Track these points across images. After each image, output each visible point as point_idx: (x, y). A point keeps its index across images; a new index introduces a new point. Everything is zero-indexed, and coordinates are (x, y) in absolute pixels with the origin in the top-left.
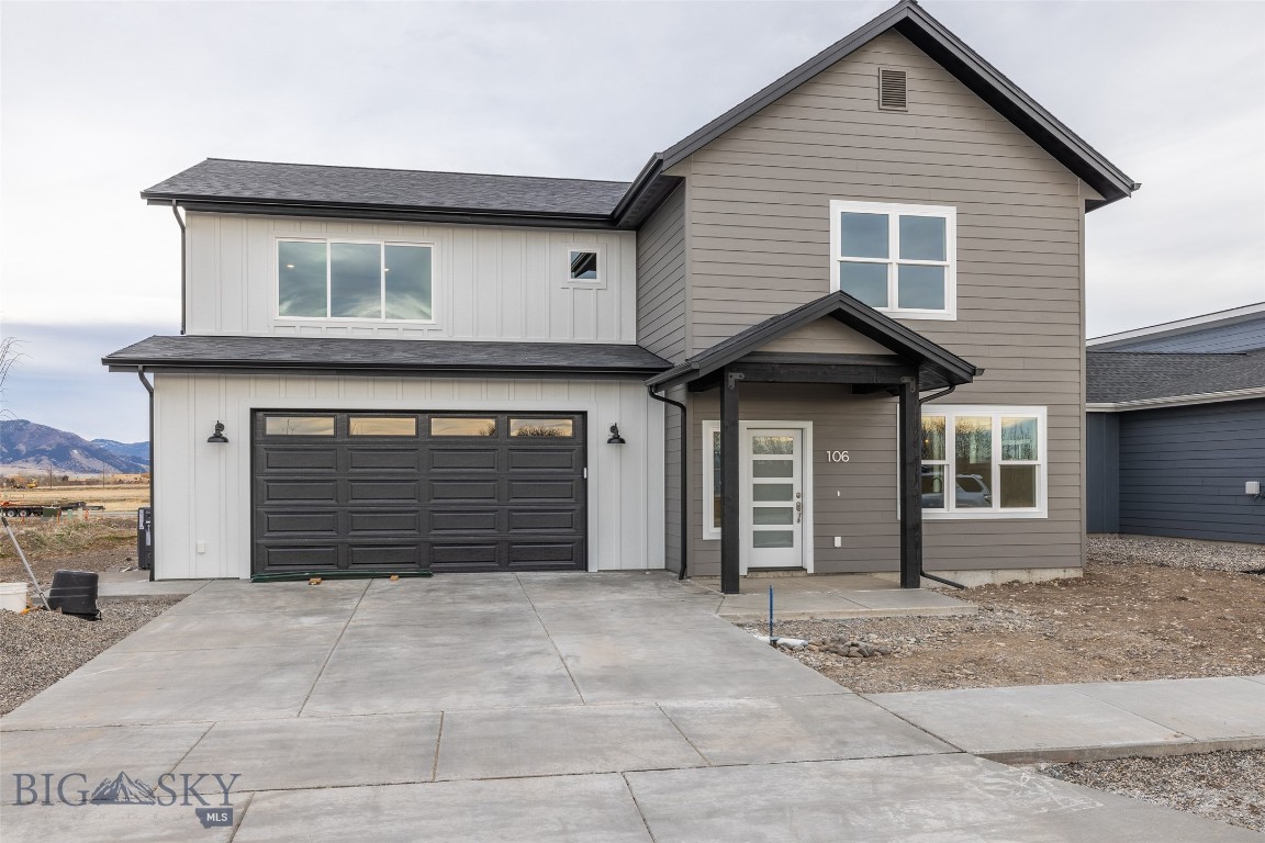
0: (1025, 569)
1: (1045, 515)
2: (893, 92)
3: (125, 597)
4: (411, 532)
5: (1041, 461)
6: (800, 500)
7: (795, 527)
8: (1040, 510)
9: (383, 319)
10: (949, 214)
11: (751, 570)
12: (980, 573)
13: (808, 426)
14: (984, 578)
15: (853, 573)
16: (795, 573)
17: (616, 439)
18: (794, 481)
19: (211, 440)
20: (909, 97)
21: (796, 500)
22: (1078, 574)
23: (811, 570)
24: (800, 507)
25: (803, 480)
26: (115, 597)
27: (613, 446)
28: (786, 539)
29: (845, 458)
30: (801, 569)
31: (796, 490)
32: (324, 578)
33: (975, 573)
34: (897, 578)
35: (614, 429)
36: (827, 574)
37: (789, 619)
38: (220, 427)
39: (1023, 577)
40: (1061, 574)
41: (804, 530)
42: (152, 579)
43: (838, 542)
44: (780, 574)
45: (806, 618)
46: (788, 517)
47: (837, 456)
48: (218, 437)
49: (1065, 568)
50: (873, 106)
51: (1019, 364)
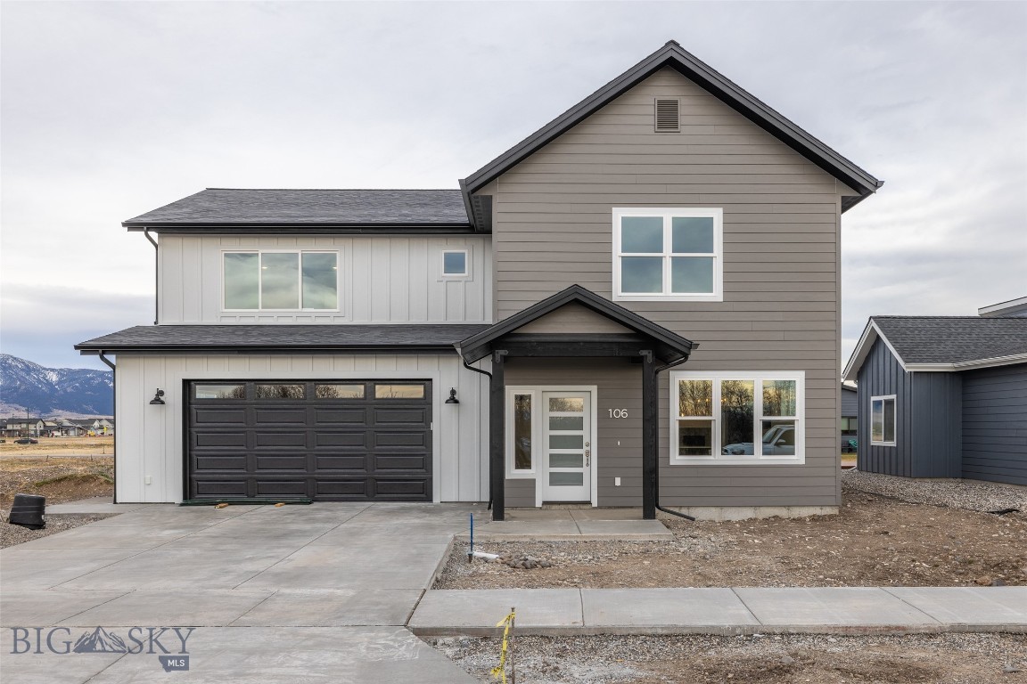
0: (785, 506)
1: (803, 462)
2: (667, 116)
3: (83, 514)
4: (301, 471)
5: (800, 417)
6: (588, 448)
7: (584, 470)
8: (798, 457)
9: (300, 309)
10: (716, 214)
11: (545, 503)
12: (744, 509)
13: (594, 389)
14: (747, 513)
15: (632, 507)
16: (582, 506)
17: (453, 400)
18: (584, 433)
19: (152, 403)
20: (682, 120)
21: (585, 448)
22: (835, 511)
23: (595, 504)
24: (589, 453)
25: (590, 433)
26: (75, 514)
27: (452, 406)
28: (577, 480)
29: (624, 415)
30: (589, 503)
31: (585, 440)
32: (231, 503)
33: (738, 508)
34: (640, 512)
35: (453, 392)
36: (610, 507)
37: (513, 540)
38: (161, 393)
39: (783, 512)
40: (817, 511)
41: (591, 472)
42: (115, 503)
43: (618, 482)
44: (570, 506)
45: (528, 540)
46: (577, 460)
47: (617, 413)
48: (158, 399)
49: (822, 506)
50: (651, 130)
51: (780, 336)
